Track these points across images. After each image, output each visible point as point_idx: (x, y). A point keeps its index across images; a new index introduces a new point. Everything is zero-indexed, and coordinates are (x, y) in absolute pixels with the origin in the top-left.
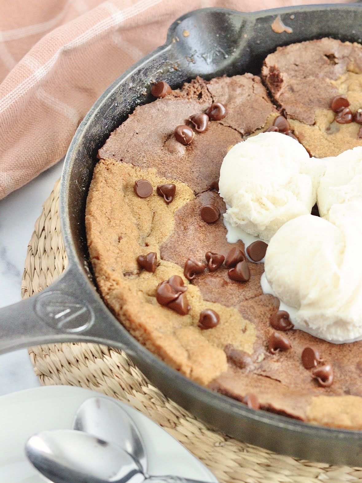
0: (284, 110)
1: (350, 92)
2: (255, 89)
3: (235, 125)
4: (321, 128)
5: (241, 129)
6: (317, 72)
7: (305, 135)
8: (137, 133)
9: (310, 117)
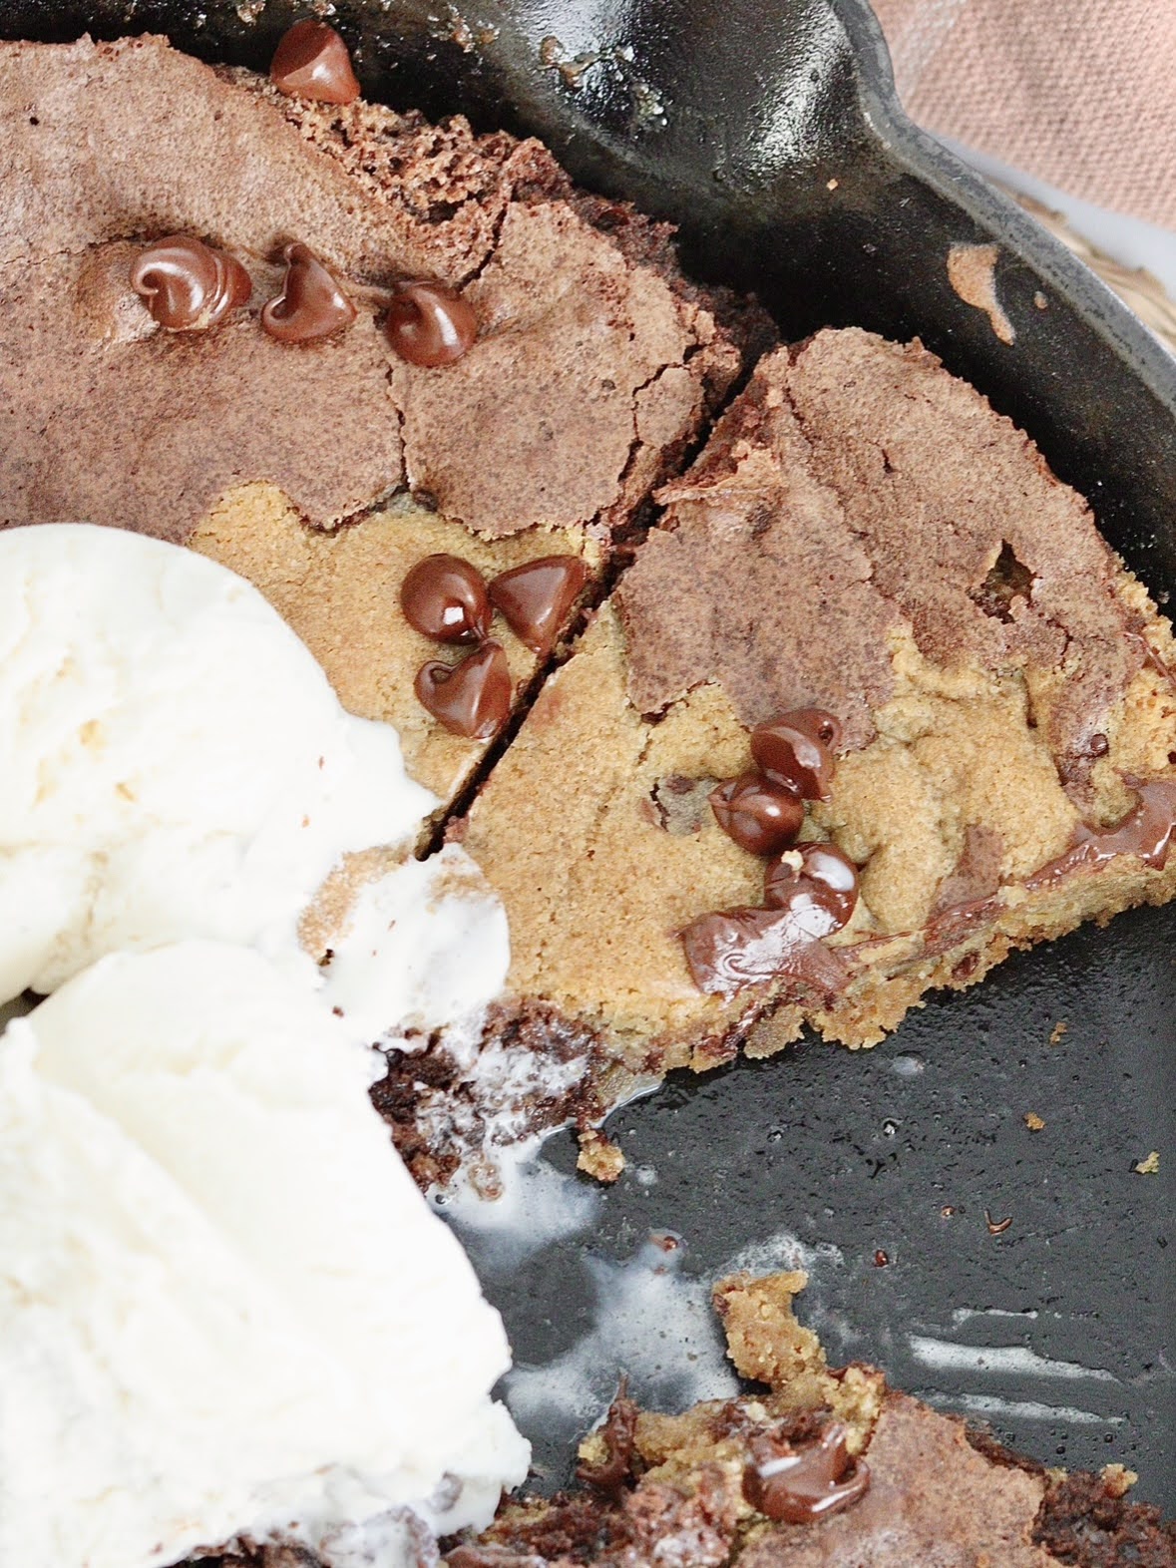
0: (630, 560)
1: (904, 757)
2: (657, 385)
3: (416, 431)
4: (651, 754)
5: (422, 462)
6: (909, 566)
7: (560, 718)
8: (34, 121)
9: (663, 681)
